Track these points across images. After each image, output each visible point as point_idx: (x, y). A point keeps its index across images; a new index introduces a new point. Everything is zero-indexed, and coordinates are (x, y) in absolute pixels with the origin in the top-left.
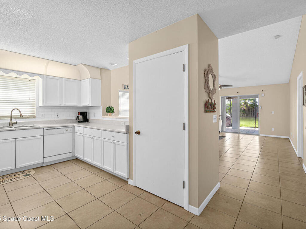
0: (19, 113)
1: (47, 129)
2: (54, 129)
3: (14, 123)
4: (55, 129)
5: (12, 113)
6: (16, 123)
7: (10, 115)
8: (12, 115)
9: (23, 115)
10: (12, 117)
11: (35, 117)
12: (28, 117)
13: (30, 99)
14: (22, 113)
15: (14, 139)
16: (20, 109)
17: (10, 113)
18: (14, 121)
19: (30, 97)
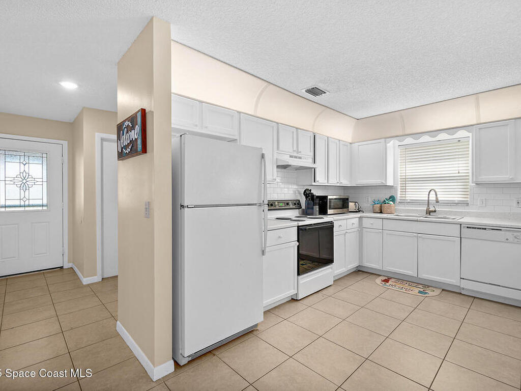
0: (435, 196)
1: (468, 227)
2: (483, 229)
3: (432, 211)
4: (485, 229)
5: (430, 196)
6: (435, 211)
7: (427, 199)
8: (430, 199)
9: (439, 199)
10: (430, 202)
11: (467, 204)
12: (457, 204)
13: (459, 173)
14: (438, 196)
15: (415, 234)
16: (437, 190)
17: (427, 196)
18: (432, 209)
19: (460, 168)
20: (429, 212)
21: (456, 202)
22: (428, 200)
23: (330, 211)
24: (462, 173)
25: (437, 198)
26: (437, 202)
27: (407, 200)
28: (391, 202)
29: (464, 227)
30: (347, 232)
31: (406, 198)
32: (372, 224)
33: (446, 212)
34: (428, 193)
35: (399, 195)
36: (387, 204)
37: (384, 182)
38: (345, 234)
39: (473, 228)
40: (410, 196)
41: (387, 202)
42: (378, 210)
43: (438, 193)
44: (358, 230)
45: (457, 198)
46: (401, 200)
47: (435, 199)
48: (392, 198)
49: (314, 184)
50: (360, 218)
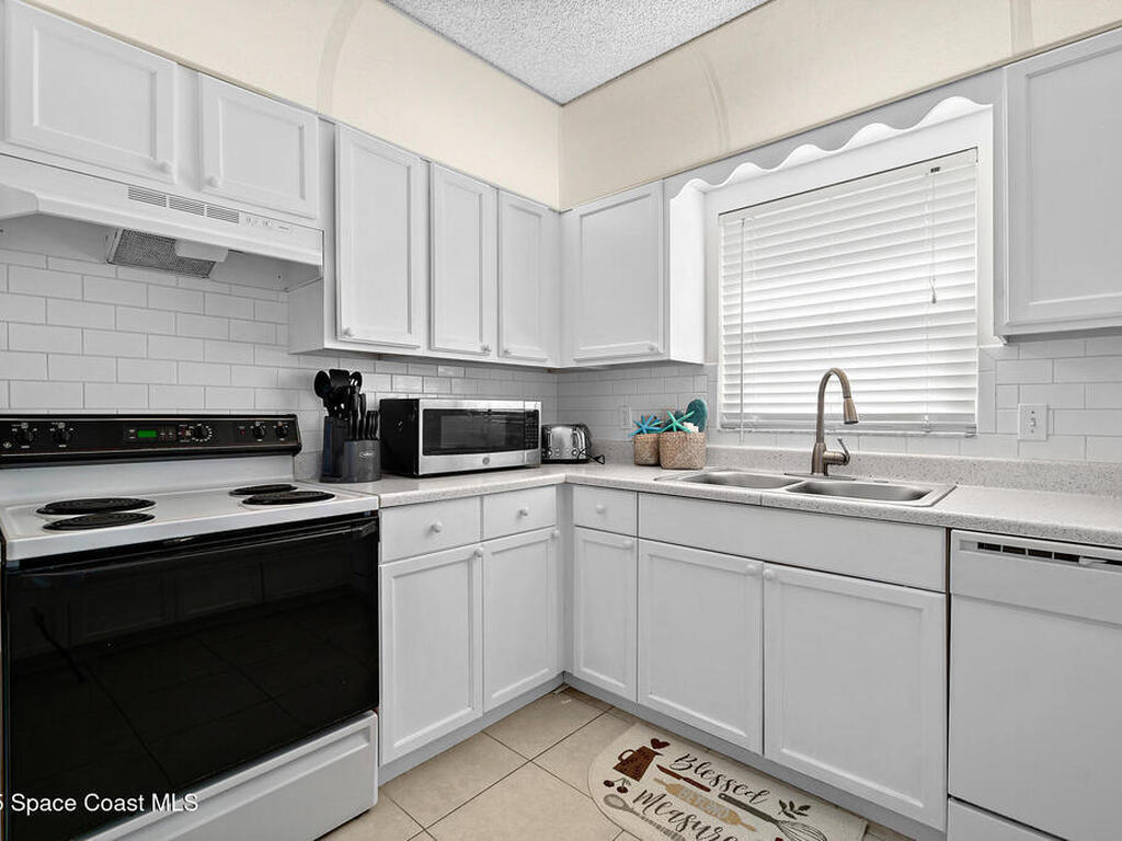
0: (842, 398)
3: (834, 461)
5: (827, 399)
6: (845, 460)
7: (814, 410)
8: (827, 410)
9: (859, 410)
10: (826, 422)
11: (971, 433)
12: (929, 428)
13: (934, 301)
14: (855, 398)
15: (752, 565)
16: (850, 376)
17: (815, 399)
18: (833, 450)
19: (938, 284)
20: (822, 464)
21: (926, 421)
22: (820, 416)
23: (427, 463)
24: (947, 302)
25: (849, 407)
26: (850, 419)
27: (748, 415)
28: (690, 427)
29: (964, 545)
30: (476, 554)
31: (746, 410)
32: (601, 512)
33: (888, 465)
34: (816, 389)
35: (722, 400)
36: (674, 434)
37: (658, 346)
38: (469, 562)
39: (1008, 549)
40: (760, 402)
41: (676, 423)
42: (647, 455)
43: (853, 388)
44: (553, 536)
45: (929, 403)
46: (728, 416)
47: (840, 410)
48: (697, 413)
49: (328, 344)
50: (566, 487)
